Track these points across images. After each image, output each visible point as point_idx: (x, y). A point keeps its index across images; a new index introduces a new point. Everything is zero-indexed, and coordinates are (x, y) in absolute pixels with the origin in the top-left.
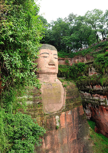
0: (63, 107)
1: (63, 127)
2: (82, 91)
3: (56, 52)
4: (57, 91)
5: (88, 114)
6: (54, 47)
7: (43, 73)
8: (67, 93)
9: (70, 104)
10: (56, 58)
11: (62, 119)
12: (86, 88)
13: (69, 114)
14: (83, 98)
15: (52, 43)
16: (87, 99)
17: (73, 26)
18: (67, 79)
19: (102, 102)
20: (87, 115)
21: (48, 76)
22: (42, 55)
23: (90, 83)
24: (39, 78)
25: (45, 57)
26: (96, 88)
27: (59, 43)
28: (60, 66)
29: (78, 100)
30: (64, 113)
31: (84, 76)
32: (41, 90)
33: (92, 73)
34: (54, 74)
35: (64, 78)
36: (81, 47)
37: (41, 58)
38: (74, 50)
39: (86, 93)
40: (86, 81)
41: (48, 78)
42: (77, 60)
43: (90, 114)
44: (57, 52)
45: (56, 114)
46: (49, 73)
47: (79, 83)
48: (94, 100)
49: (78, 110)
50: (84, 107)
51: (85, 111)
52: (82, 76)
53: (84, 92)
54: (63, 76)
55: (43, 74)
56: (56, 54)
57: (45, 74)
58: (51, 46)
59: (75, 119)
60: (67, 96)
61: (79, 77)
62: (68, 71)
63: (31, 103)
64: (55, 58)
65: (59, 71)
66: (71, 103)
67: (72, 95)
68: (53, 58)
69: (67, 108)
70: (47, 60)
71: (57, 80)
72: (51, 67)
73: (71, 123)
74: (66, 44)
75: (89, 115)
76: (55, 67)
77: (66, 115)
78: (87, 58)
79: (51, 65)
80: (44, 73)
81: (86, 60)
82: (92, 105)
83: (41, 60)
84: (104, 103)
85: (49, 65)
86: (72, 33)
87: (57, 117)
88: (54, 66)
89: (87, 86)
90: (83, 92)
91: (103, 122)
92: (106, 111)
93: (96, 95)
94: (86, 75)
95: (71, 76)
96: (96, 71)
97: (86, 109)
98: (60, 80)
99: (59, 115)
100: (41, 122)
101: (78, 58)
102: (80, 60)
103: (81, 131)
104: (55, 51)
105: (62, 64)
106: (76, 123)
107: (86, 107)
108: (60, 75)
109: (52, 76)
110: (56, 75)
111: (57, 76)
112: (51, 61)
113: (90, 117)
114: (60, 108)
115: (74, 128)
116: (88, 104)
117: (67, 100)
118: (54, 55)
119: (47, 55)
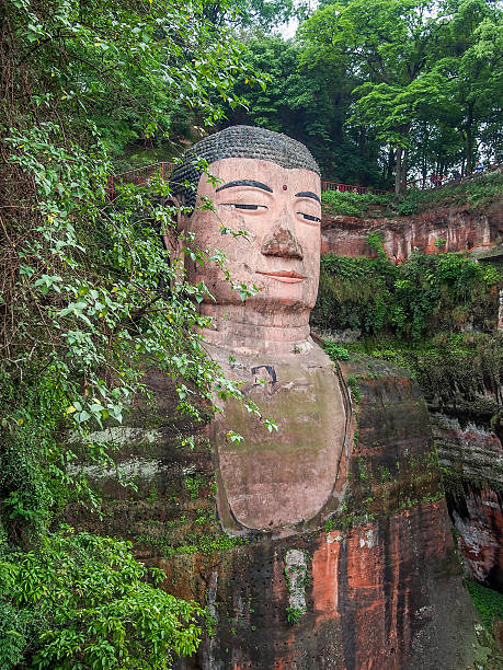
0: (331, 503)
1: (328, 617)
2: (452, 414)
3: (310, 180)
5: (476, 551)
6: (300, 150)
7: (228, 303)
8: (361, 425)
9: (374, 489)
10: (312, 218)
12: (474, 399)
13: (362, 544)
14: (452, 459)
15: (293, 123)
16: (474, 465)
17: (431, 25)
18: (368, 335)
20: (472, 556)
21: (256, 318)
22: (229, 195)
25: (244, 207)
28: (329, 268)
29: (422, 469)
30: (338, 538)
31: (469, 333)
34: (293, 308)
35: (349, 336)
36: (471, 155)
37: (219, 210)
38: (424, 173)
39: (472, 427)
40: (477, 360)
41: (255, 334)
42: (434, 236)
43: (487, 553)
44: (318, 180)
45: (291, 542)
47: (438, 372)
50: (457, 508)
51: (455, 533)
52: (457, 331)
53: (463, 426)
54: (348, 326)
55: (231, 309)
56: (309, 195)
57: (240, 310)
58: (286, 141)
59: (396, 573)
60: (359, 440)
61: (439, 337)
62: (378, 298)
63: (150, 469)
64: (306, 216)
65: (323, 292)
66: (379, 480)
67: (387, 434)
68: (292, 213)
71: (308, 346)
72: (276, 271)
73: (373, 597)
74: (377, 130)
75: (481, 557)
76: (299, 272)
78: (493, 227)
79: (277, 255)
80: (236, 303)
81: (486, 240)
82: (501, 500)
85: (267, 255)
86: (417, 69)
87: (296, 557)
88: (297, 262)
89: (480, 389)
90: (455, 424)
94: (478, 323)
95: (392, 329)
97: (465, 515)
98: (324, 346)
100: (203, 583)
101: (440, 224)
102: (452, 238)
103: (427, 646)
104: (304, 171)
105: (342, 256)
106: (401, 598)
108: (328, 316)
109: (279, 319)
110: (305, 317)
111: (312, 323)
113: (488, 564)
114: (318, 508)
116: (477, 491)
118: (299, 195)
119: (256, 196)
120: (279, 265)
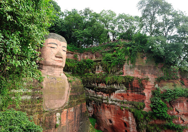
0: (66, 103)
1: (64, 125)
2: (87, 88)
3: (65, 44)
4: (61, 86)
6: (64, 39)
7: (48, 65)
8: (72, 89)
9: (73, 101)
11: (63, 116)
12: (91, 85)
13: (71, 111)
14: (87, 95)
16: (91, 96)
17: (87, 21)
18: (73, 74)
19: (105, 99)
20: (90, 112)
21: (53, 68)
22: (49, 45)
23: (96, 80)
24: (42, 70)
25: (52, 48)
26: (101, 86)
27: (70, 36)
28: (67, 60)
29: (82, 97)
30: (66, 110)
31: (91, 73)
32: (43, 84)
33: (99, 71)
34: (60, 67)
35: (70, 73)
36: (92, 44)
37: (47, 48)
38: (84, 46)
39: (91, 90)
40: (92, 78)
42: (86, 56)
43: (92, 112)
44: (66, 44)
45: (57, 111)
46: (54, 66)
47: (85, 80)
48: (98, 98)
49: (81, 107)
50: (88, 104)
51: (87, 109)
52: (89, 73)
53: (89, 90)
54: (70, 71)
55: (48, 67)
56: (65, 47)
57: (50, 67)
58: (61, 37)
59: (77, 116)
60: (71, 92)
61: (86, 74)
62: (76, 67)
63: (29, 98)
64: (64, 51)
65: (66, 65)
66: (74, 99)
67: (76, 91)
68: (61, 50)
69: (70, 105)
70: (55, 51)
71: (63, 74)
72: (57, 60)
73: (72, 121)
74: (77, 38)
75: (91, 112)
76: (62, 61)
77: (67, 112)
78: (96, 55)
79: (58, 57)
80: (49, 65)
81: (94, 58)
82: (95, 102)
83: (48, 51)
84: (106, 101)
85: (56, 57)
86: (85, 28)
87: (58, 114)
88: (61, 59)
89: (92, 83)
90: (88, 89)
91: (103, 119)
92: (107, 108)
93: (100, 93)
94: (93, 72)
95: (77, 72)
96: (103, 70)
97: (89, 106)
98: (65, 74)
99: (61, 112)
100: (39, 120)
101: (87, 54)
102: (89, 57)
103: (82, 129)
104: (64, 43)
105: (70, 58)
106: (77, 120)
107: (90, 104)
108: (66, 69)
109: (57, 69)
110: (62, 69)
111: (63, 70)
112: (59, 53)
113: (92, 114)
114: (63, 105)
115: (75, 126)
116: (91, 101)
117: (70, 96)
118: (63, 47)
119: (55, 46)
120: (58, 59)
